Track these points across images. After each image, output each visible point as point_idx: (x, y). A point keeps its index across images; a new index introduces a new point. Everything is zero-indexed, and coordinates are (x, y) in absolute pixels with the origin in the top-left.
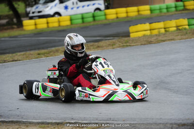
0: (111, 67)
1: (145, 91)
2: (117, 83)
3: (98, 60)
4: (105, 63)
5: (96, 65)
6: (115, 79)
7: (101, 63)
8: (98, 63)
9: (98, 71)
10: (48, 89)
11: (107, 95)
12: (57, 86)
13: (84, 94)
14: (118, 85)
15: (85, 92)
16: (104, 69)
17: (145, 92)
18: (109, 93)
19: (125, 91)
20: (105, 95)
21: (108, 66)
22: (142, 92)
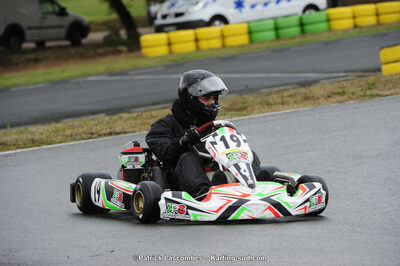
1: (316, 197)
2: (250, 182)
3: (217, 131)
5: (213, 143)
6: (247, 174)
8: (218, 139)
10: (116, 195)
11: (226, 207)
13: (177, 206)
14: (251, 186)
15: (179, 203)
16: (228, 151)
17: (314, 200)
18: (230, 204)
19: (267, 199)
20: (221, 208)
21: (239, 145)
22: (308, 200)
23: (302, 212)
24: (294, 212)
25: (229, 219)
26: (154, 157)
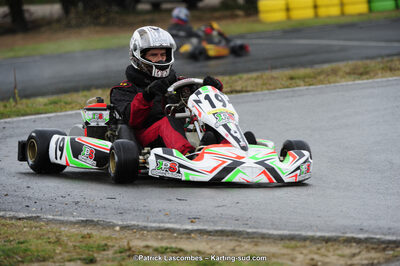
0: (230, 108)
1: (305, 166)
2: (242, 143)
4: (216, 96)
6: (238, 135)
7: (207, 97)
9: (200, 114)
10: (86, 152)
11: (220, 168)
12: (105, 145)
13: (169, 164)
14: (244, 148)
15: (170, 160)
17: (304, 168)
18: (225, 165)
19: (261, 163)
20: (215, 168)
22: (298, 168)
23: (293, 180)
24: (287, 179)
25: (224, 180)
26: (118, 117)
